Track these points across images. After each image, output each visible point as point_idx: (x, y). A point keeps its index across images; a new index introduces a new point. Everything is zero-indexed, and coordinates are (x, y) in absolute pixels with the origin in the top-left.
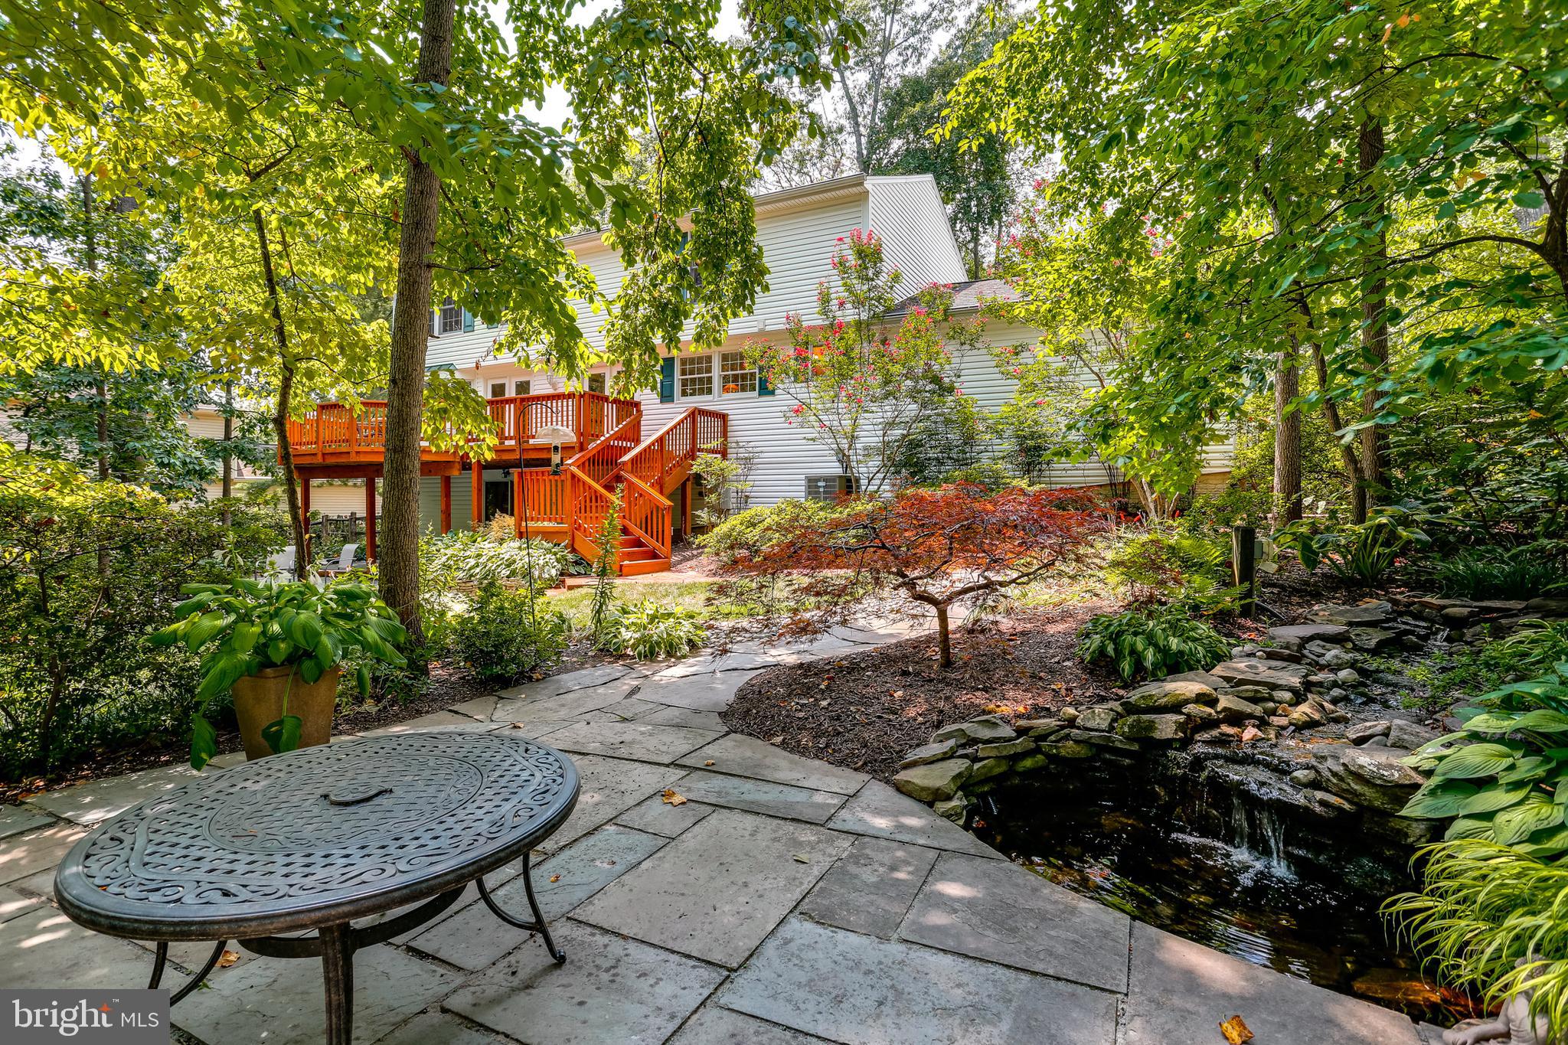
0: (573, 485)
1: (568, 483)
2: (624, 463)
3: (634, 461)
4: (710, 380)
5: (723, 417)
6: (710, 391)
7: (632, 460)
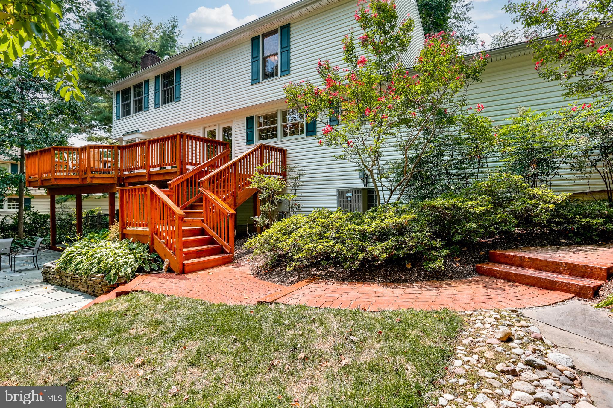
0: (152, 199)
1: (149, 197)
2: (203, 182)
3: (211, 181)
4: (275, 129)
5: (283, 152)
6: (275, 136)
7: (210, 179)
